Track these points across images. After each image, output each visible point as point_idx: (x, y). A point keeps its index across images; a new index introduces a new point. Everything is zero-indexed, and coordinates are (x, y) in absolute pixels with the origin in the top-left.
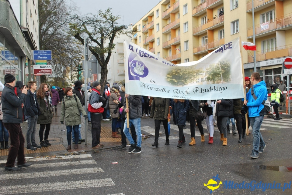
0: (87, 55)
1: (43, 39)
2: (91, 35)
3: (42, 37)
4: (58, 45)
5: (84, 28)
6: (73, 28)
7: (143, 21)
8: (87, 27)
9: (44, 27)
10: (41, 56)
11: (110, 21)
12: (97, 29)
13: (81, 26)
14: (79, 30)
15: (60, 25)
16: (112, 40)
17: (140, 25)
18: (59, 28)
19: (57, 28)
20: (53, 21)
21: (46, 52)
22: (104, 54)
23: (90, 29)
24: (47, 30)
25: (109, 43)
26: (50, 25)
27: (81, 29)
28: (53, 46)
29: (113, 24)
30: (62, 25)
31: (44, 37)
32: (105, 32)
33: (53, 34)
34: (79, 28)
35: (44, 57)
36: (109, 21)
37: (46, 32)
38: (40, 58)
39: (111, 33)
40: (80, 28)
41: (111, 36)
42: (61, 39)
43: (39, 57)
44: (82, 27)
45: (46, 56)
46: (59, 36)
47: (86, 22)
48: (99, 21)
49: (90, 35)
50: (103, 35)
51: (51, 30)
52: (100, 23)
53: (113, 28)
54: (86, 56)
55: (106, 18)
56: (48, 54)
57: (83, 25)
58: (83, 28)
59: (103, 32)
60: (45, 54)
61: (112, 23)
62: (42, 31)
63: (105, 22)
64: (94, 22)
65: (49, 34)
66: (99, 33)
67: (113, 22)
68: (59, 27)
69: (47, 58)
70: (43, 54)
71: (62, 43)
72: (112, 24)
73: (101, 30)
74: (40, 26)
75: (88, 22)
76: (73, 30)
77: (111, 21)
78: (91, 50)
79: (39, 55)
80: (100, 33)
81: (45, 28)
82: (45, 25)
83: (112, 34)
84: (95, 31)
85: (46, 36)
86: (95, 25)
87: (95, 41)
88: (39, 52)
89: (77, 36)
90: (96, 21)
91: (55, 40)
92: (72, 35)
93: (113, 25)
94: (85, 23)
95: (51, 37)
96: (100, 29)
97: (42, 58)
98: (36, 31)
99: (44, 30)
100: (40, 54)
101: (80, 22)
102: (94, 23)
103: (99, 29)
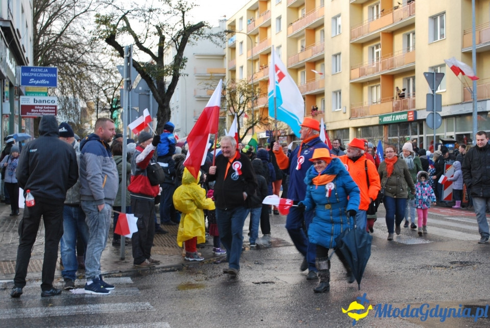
0: (128, 79)
1: (40, 43)
2: (139, 40)
3: (39, 39)
4: (71, 56)
5: (125, 25)
6: (103, 24)
7: (249, 10)
8: (130, 21)
9: (43, 19)
10: (36, 78)
11: (177, 11)
12: (150, 26)
13: (120, 19)
14: (115, 27)
15: (76, 14)
16: (180, 50)
17: (241, 19)
18: (74, 20)
19: (71, 21)
20: (62, 7)
21: (47, 70)
22: (165, 78)
23: (137, 26)
24: (48, 24)
25: (176, 56)
26: (55, 14)
27: (119, 27)
28: (61, 57)
29: (183, 17)
30: (80, 16)
31: (42, 40)
32: (167, 33)
33: (62, 33)
34: (115, 23)
35: (43, 82)
36: (175, 10)
37: (48, 29)
38: (34, 82)
39: (179, 36)
40: (118, 24)
41: (180, 41)
42: (79, 44)
43: (32, 81)
44: (121, 21)
45: (47, 79)
46: (73, 38)
47: (128, 12)
48: (156, 10)
49: (136, 38)
50: (162, 39)
51: (57, 26)
52: (158, 15)
53: (184, 25)
54: (128, 81)
55: (170, 5)
56: (51, 75)
57: (124, 18)
58: (122, 24)
59: (163, 34)
60: (45, 75)
61: (182, 15)
62: (38, 26)
63: (168, 13)
64: (146, 13)
65: (53, 34)
66: (155, 34)
67: (183, 13)
68: (74, 18)
69: (48, 82)
70: (41, 75)
71: (80, 52)
72: (181, 19)
73: (160, 29)
74: (36, 17)
75: (134, 13)
76: (103, 27)
77: (181, 12)
78: (137, 70)
79: (33, 77)
80: (157, 35)
81: (46, 19)
82: (46, 13)
83: (181, 37)
84: (148, 30)
85: (46, 37)
86: (147, 18)
87: (147, 51)
88: (32, 70)
89: (111, 40)
90: (151, 11)
91: (65, 46)
92: (100, 37)
93: (183, 20)
94: (126, 14)
95: (56, 40)
96: (157, 27)
97: (38, 82)
98: (27, 26)
99: (44, 24)
100: (35, 75)
101: (118, 11)
102: (145, 15)
103: (155, 28)
